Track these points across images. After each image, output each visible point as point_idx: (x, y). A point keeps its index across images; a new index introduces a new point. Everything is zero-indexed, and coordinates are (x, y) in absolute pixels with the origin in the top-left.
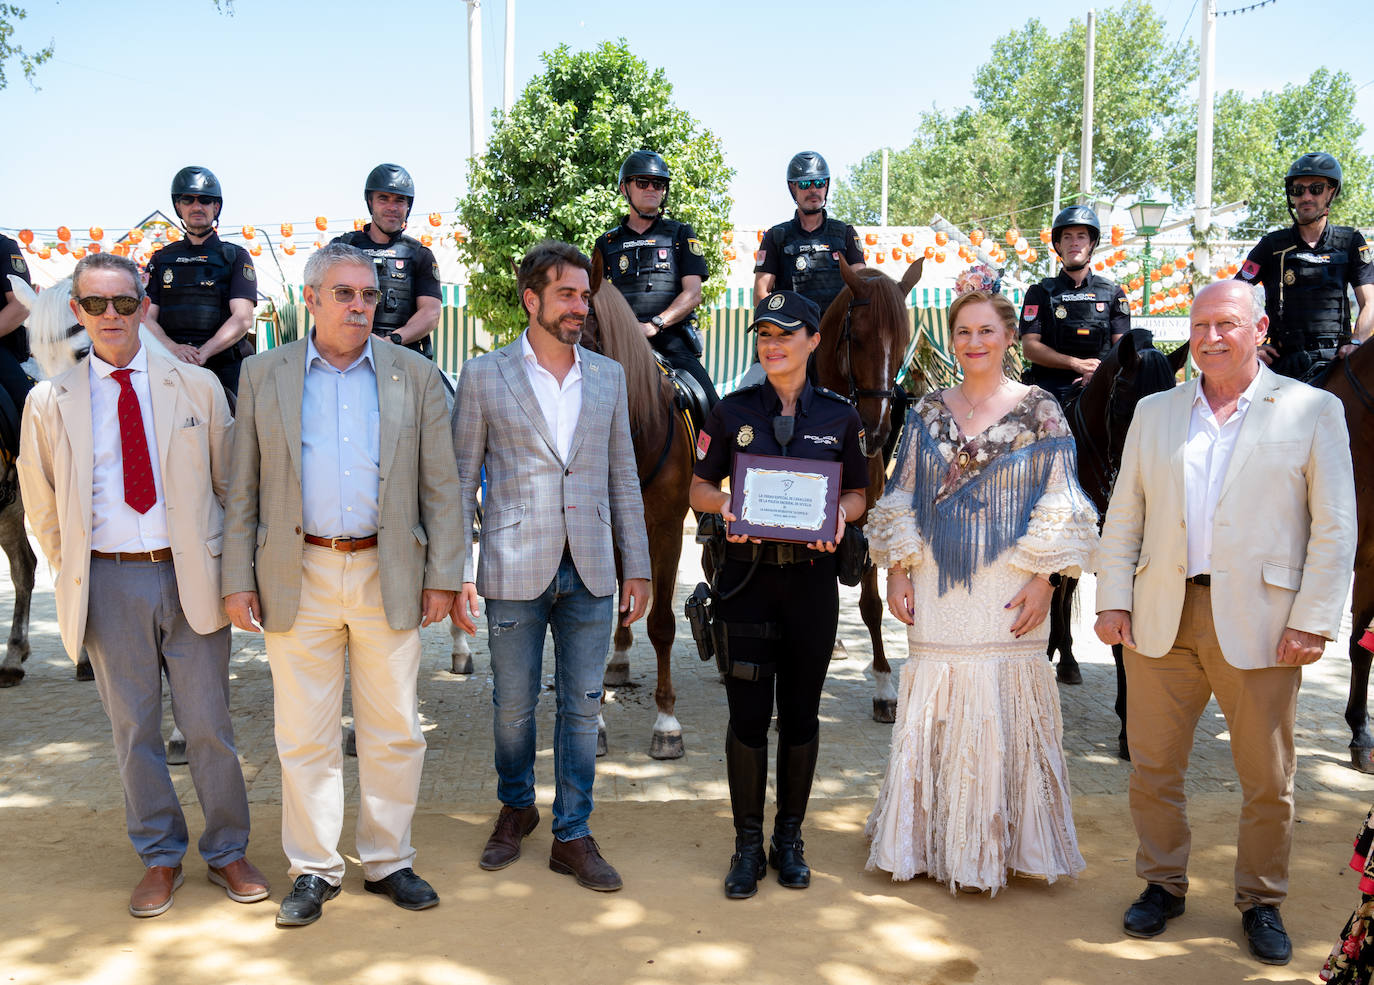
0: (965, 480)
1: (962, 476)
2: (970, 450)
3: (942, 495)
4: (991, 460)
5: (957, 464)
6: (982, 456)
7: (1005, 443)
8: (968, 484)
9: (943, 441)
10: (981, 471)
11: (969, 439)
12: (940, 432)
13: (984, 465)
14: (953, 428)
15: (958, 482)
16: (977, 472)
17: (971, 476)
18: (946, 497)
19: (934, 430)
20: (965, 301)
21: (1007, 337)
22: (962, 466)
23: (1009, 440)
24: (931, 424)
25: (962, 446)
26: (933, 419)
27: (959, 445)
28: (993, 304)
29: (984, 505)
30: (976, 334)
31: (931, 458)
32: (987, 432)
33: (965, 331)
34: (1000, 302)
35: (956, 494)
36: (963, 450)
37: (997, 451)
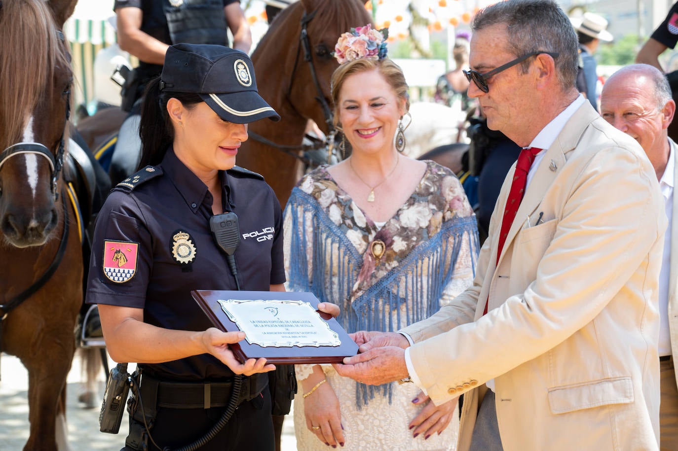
0: (382, 274)
1: (378, 269)
2: (383, 237)
3: (356, 292)
4: (411, 249)
5: (371, 255)
6: (399, 245)
7: (421, 228)
8: (386, 278)
9: (349, 227)
10: (400, 262)
11: (379, 225)
12: (344, 217)
13: (403, 256)
14: (357, 214)
15: (373, 276)
16: (395, 264)
17: (389, 268)
18: (360, 294)
19: (335, 214)
20: (350, 71)
21: (399, 106)
22: (377, 257)
23: (424, 224)
24: (328, 207)
25: (374, 234)
26: (329, 201)
27: (370, 233)
28: (382, 73)
29: (405, 300)
30: (365, 107)
31: (339, 248)
32: (397, 216)
33: (355, 107)
34: (387, 70)
35: (371, 289)
36: (376, 238)
37: (414, 239)
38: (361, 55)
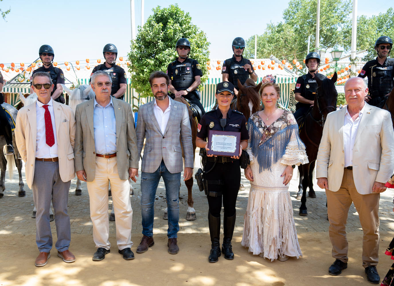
1: (266, 138)
2: (268, 130)
3: (261, 143)
4: (275, 133)
6: (272, 131)
7: (279, 127)
8: (268, 140)
9: (260, 127)
10: (272, 136)
11: (268, 126)
12: (259, 125)
13: (273, 134)
14: (263, 124)
16: (271, 136)
17: (269, 137)
18: (262, 144)
19: (257, 124)
20: (266, 86)
21: (278, 96)
22: (266, 135)
23: (280, 126)
24: (256, 122)
25: (266, 129)
26: (256, 121)
27: (265, 129)
28: (274, 87)
29: (273, 146)
30: (269, 95)
31: (257, 133)
32: (273, 124)
33: (266, 95)
34: (276, 86)
35: (265, 143)
36: (266, 130)
37: (276, 130)
38: (269, 82)
